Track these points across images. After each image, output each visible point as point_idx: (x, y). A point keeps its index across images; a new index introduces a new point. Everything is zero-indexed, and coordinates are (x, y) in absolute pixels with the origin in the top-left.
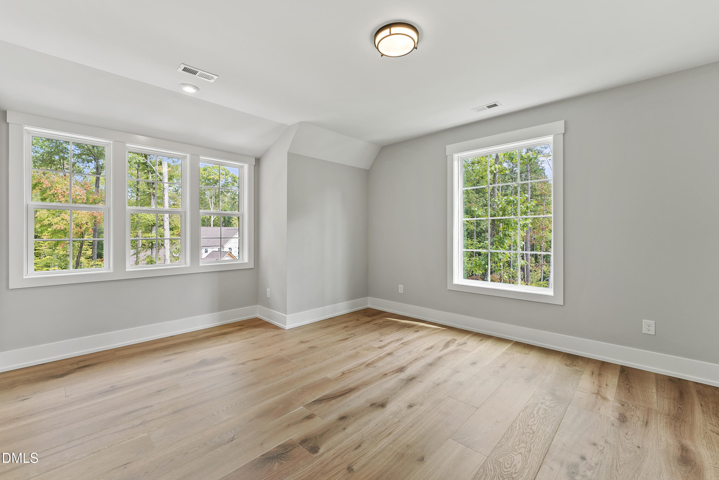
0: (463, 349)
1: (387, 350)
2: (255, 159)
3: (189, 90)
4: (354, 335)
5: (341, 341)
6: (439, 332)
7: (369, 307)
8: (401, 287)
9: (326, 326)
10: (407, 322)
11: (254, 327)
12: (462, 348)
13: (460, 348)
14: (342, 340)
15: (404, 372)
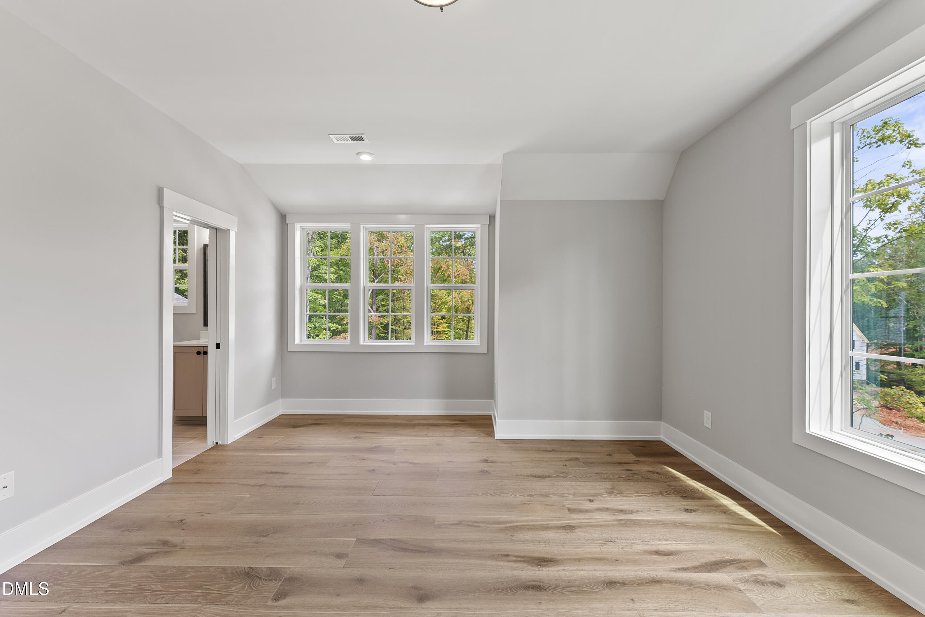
0: (748, 594)
1: (574, 519)
2: (490, 217)
3: (366, 158)
4: (565, 475)
5: (531, 478)
6: (753, 532)
7: (661, 440)
8: (707, 414)
9: (550, 449)
10: (698, 488)
11: (470, 426)
12: (746, 590)
13: (742, 588)
14: (535, 476)
15: (541, 569)
